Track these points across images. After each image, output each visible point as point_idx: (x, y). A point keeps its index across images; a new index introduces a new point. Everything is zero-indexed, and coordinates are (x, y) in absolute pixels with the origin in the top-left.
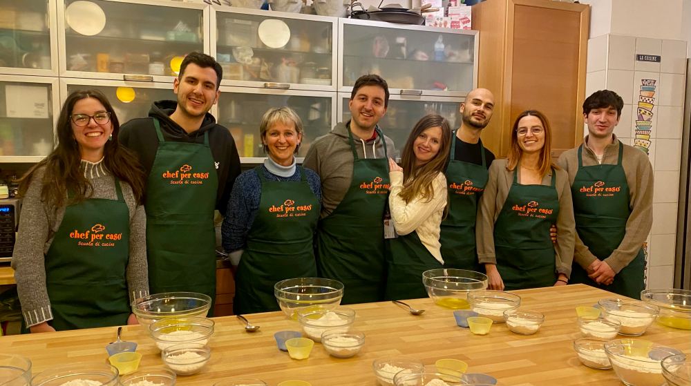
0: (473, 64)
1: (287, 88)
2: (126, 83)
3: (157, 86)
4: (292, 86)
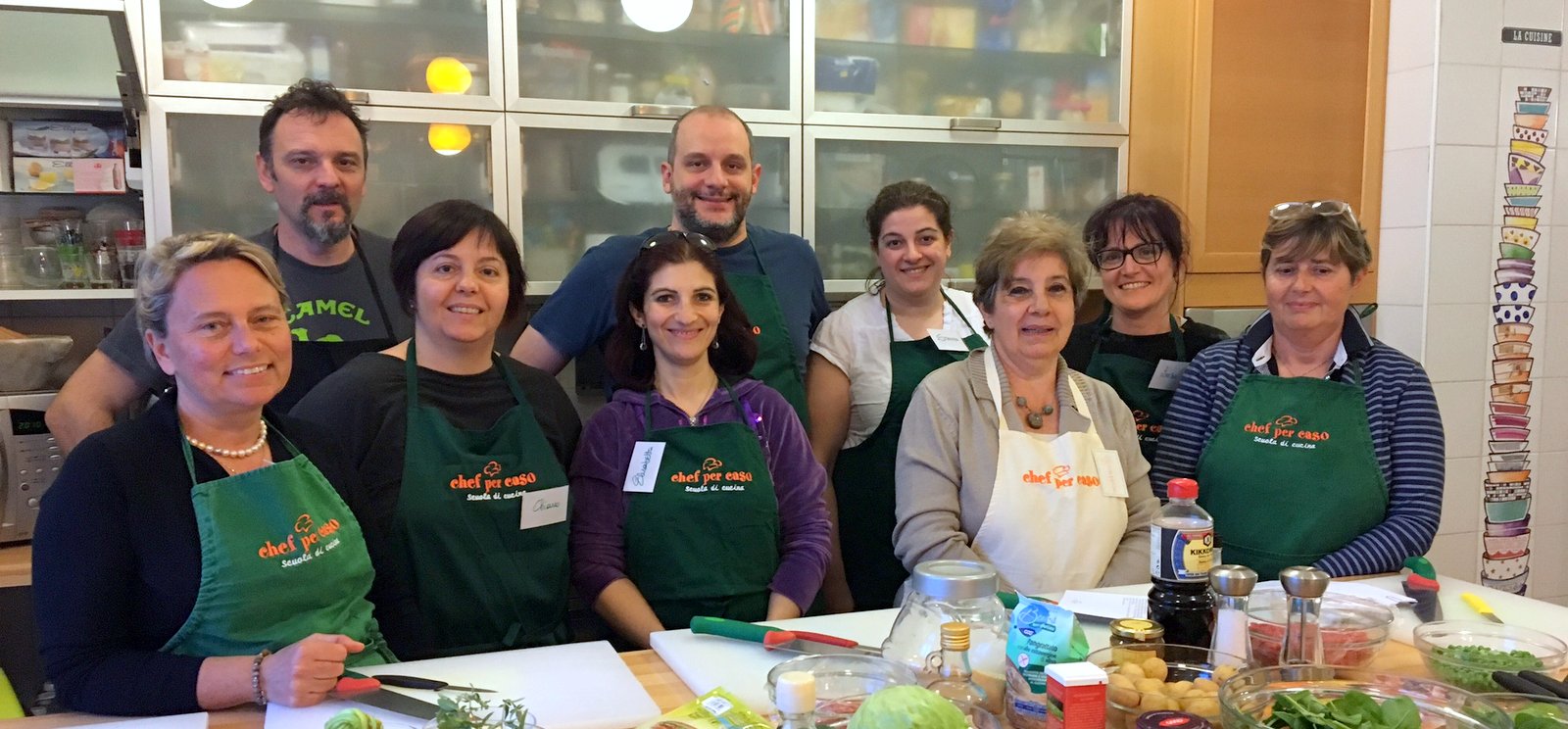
3: (382, 115)
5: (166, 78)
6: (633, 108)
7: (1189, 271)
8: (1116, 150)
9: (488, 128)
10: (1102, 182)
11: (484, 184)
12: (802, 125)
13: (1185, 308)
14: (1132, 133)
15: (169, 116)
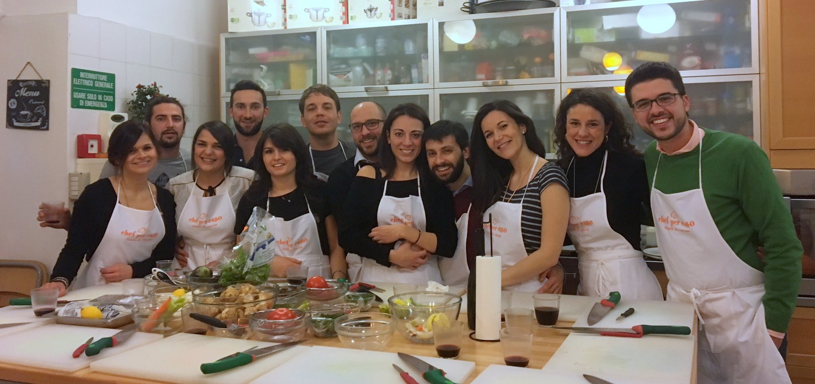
1: (506, 84)
2: (368, 94)
3: (391, 94)
4: (510, 81)
6: (485, 83)
7: (772, 148)
8: (750, 83)
9: (428, 96)
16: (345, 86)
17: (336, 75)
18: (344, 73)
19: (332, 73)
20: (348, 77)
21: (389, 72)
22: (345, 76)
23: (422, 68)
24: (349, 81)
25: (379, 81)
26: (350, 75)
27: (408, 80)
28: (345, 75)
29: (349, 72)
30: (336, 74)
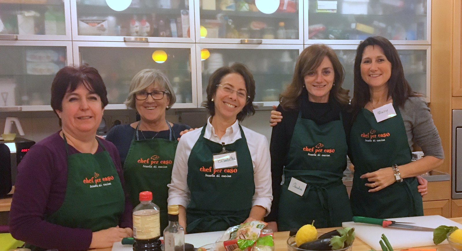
0: (426, 16)
2: (126, 44)
3: (151, 45)
5: (79, 34)
6: (241, 40)
7: (453, 96)
8: (425, 51)
9: (189, 49)
10: (421, 63)
11: (188, 69)
12: (304, 44)
13: (452, 110)
14: (432, 44)
15: (80, 48)
16: (100, 35)
17: (87, 23)
18: (98, 22)
19: (83, 21)
20: (102, 25)
21: (148, 24)
22: (99, 25)
23: (181, 23)
24: (104, 30)
25: (137, 32)
26: (105, 24)
27: (168, 33)
28: (99, 23)
29: (103, 21)
30: (87, 21)
